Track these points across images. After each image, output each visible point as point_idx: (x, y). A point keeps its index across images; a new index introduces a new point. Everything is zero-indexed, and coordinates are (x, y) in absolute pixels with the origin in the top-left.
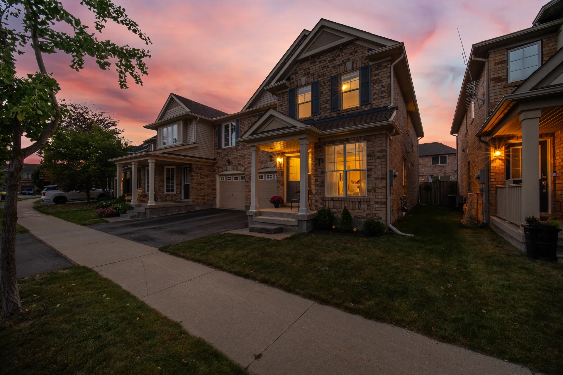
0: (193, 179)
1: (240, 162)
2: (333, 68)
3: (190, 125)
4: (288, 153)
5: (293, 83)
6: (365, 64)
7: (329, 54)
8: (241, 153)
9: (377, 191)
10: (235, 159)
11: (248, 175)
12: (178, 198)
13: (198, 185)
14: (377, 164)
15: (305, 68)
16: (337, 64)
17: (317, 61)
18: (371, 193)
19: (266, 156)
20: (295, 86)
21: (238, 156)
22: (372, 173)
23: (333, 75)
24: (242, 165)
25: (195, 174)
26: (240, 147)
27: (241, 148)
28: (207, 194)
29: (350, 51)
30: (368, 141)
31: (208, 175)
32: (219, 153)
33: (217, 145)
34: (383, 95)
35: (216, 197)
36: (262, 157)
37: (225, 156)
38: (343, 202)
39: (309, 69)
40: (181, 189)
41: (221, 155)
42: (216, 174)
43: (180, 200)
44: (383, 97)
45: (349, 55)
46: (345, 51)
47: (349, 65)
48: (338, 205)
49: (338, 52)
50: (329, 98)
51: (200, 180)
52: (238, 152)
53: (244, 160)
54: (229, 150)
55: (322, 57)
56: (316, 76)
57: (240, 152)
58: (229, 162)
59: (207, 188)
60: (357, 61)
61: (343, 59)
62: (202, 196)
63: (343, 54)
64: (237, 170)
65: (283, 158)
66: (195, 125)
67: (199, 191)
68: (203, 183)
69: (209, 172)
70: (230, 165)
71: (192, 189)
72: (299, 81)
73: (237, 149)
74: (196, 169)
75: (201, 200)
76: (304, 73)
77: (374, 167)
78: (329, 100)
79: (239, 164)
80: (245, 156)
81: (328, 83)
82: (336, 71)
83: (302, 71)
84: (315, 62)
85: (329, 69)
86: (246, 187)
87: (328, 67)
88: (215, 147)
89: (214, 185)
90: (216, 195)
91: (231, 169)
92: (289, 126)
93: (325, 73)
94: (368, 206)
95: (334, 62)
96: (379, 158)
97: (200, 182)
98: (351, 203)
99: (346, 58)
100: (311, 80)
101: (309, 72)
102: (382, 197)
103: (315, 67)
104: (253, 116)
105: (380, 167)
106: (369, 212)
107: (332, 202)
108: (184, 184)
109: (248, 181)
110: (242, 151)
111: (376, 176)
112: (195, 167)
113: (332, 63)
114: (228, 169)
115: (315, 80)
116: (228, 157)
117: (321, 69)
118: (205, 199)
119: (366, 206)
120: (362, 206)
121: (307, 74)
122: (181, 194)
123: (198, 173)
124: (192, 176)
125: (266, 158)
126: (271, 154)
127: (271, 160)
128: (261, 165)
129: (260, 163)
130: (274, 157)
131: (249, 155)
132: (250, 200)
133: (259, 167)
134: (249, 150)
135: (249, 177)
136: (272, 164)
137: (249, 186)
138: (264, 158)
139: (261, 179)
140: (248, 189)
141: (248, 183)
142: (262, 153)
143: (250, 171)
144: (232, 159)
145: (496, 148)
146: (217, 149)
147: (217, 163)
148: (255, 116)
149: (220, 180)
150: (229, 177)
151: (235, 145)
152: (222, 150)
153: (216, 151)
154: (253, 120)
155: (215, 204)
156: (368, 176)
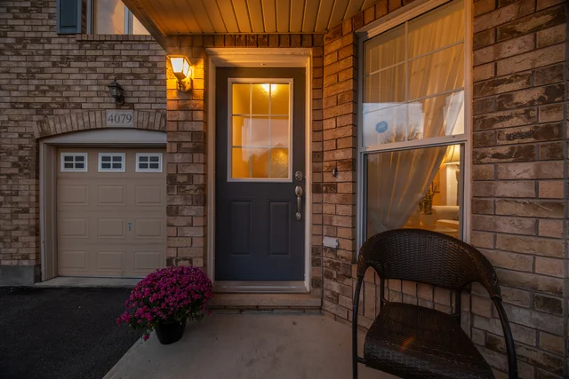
11: (10, 153)
19: (95, 88)
36: (77, 89)
65: (201, 65)
109: (9, 176)
125: (99, 94)
126: (120, 82)
127: (121, 100)
128: (74, 118)
129: (67, 111)
130: (135, 94)
131: (14, 76)
132: (19, 245)
133: (64, 125)
134: (15, 58)
135: (16, 159)
136: (123, 117)
137: (17, 195)
138: (85, 94)
139: (75, 170)
140: (12, 203)
141: (10, 182)
142: (79, 76)
143: (21, 136)
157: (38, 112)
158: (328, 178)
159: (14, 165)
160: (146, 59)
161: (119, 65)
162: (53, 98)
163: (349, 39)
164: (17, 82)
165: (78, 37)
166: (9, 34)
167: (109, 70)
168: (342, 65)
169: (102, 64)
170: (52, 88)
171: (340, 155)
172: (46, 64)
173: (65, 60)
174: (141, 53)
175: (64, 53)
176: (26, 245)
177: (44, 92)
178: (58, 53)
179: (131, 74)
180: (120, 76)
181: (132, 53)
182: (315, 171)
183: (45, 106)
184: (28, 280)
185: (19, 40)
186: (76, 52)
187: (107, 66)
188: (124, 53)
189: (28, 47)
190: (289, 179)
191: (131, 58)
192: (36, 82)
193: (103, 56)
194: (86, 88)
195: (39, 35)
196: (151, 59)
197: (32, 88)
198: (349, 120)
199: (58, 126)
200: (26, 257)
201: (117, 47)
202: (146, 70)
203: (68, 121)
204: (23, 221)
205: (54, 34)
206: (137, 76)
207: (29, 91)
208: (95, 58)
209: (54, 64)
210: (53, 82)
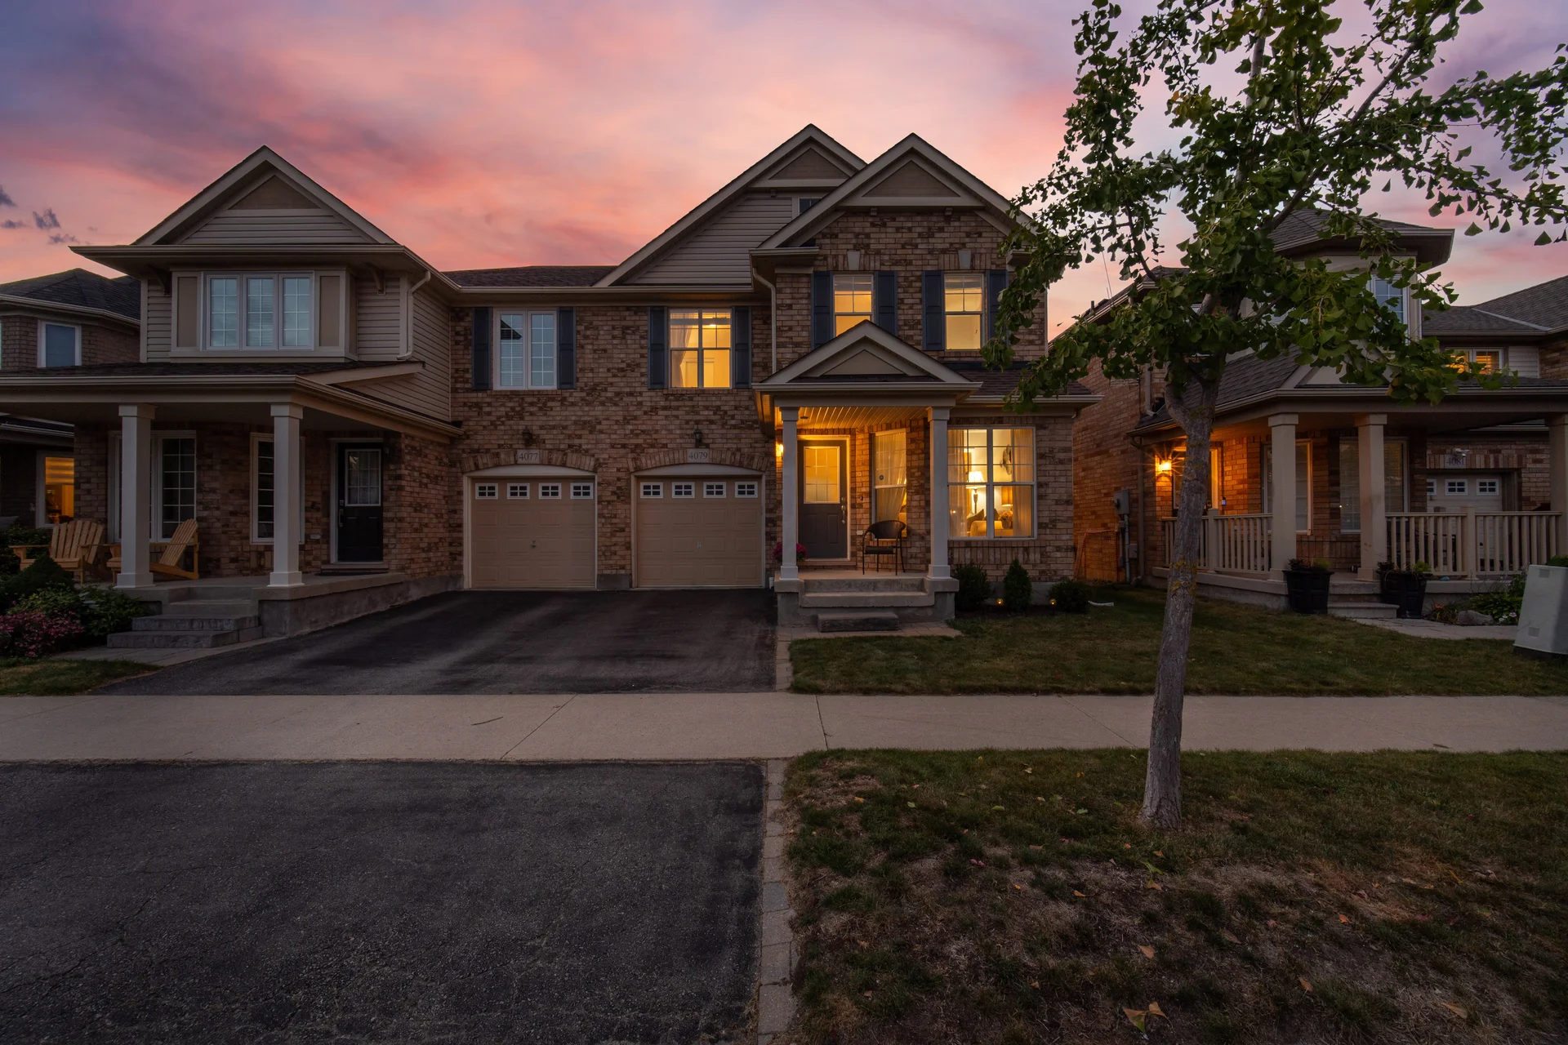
0: (401, 488)
1: (577, 442)
2: (929, 253)
3: (381, 291)
4: (812, 432)
5: (825, 258)
6: (997, 266)
7: (919, 218)
8: (580, 413)
9: (1059, 525)
10: (555, 432)
11: (609, 484)
12: (316, 558)
13: (415, 511)
14: (1057, 473)
15: (857, 230)
16: (940, 246)
17: (888, 224)
18: (1048, 531)
19: (678, 432)
20: (830, 269)
21: (570, 423)
22: (1049, 491)
23: (929, 268)
24: (587, 451)
25: (406, 472)
26: (575, 394)
27: (583, 399)
28: (436, 544)
29: (967, 229)
30: (1040, 427)
31: (436, 477)
32: (478, 405)
33: (469, 376)
34: (1032, 337)
35: (461, 554)
36: (664, 432)
37: (509, 417)
38: (991, 550)
39: (868, 236)
40: (328, 524)
41: (489, 414)
42: (463, 473)
43: (323, 567)
44: (1031, 342)
45: (963, 235)
46: (957, 224)
47: (965, 258)
48: (980, 556)
49: (939, 222)
50: (919, 317)
51: (418, 493)
52: (570, 408)
53: (591, 437)
54: (529, 399)
55: (902, 219)
56: (886, 258)
57: (577, 408)
58: (530, 439)
59: (434, 521)
60: (981, 254)
61: (951, 240)
62: (423, 550)
63: (952, 229)
64: (564, 465)
66: (411, 298)
67: (416, 530)
68: (426, 506)
69: (440, 468)
70: (534, 446)
71: (399, 525)
72: (841, 259)
73: (564, 399)
74: (409, 453)
75: (423, 565)
76: (854, 241)
77: (1052, 479)
78: (919, 322)
79: (570, 446)
80: (600, 423)
81: (918, 284)
82: (935, 262)
83: (850, 236)
84: (884, 225)
85: (918, 252)
86: (604, 517)
87: (916, 246)
88: (456, 382)
89: (455, 512)
90: (461, 545)
91: (537, 461)
92: (910, 373)
93: (908, 257)
94: (1042, 554)
95: (931, 240)
96: (1061, 462)
97: (419, 501)
98: (1009, 551)
99: (957, 241)
100: (875, 264)
101: (868, 245)
102: (1067, 537)
103: (883, 236)
104: (628, 309)
105: (1063, 479)
106: (1043, 567)
107: (968, 550)
108: (341, 506)
109: (609, 502)
110: (586, 409)
111: (1056, 497)
112: (407, 446)
113: (925, 241)
114: (520, 461)
115: (884, 268)
116: (522, 422)
117: (899, 246)
118: (429, 560)
119: (1038, 556)
120: (1032, 557)
121: (862, 247)
122: (328, 542)
123: (414, 469)
124: (400, 477)
125: (681, 437)
126: (700, 427)
127: (699, 443)
128: (662, 456)
129: (656, 450)
130: (710, 436)
131: (614, 423)
132: (617, 557)
133: (653, 462)
134: (614, 408)
135: (615, 489)
136: (701, 455)
137: (615, 517)
138: (671, 436)
139: (652, 497)
140: (612, 524)
141: (610, 507)
142: (664, 422)
143: (618, 470)
144: (541, 428)
145: (1163, 458)
146: (467, 390)
147: (468, 438)
148: (637, 311)
149: (477, 497)
150: (519, 485)
151: (554, 386)
152: (492, 396)
153: (461, 397)
154: (631, 319)
155: (459, 577)
156: (1040, 497)
157: (632, 451)
158: (859, 501)
159: (614, 493)
160: (718, 408)
161: (697, 413)
162: (645, 440)
163: (867, 436)
164: (616, 427)
165: (665, 392)
166: (609, 389)
167: (688, 417)
168: (864, 447)
169: (684, 413)
170: (643, 432)
171: (864, 490)
172: (639, 413)
173: (654, 409)
174: (714, 404)
175: (653, 404)
176: (623, 557)
177: (637, 435)
178: (649, 404)
179: (707, 420)
180: (697, 422)
181: (707, 404)
182: (852, 497)
183: (637, 446)
184: (624, 586)
185: (617, 394)
186: (662, 403)
187: (688, 413)
188: (700, 403)
189: (625, 399)
190: (838, 502)
191: (707, 408)
192: (630, 427)
193: (685, 406)
194: (670, 432)
195: (632, 389)
196: (722, 408)
197: (628, 432)
198: (868, 473)
199: (649, 462)
200: (623, 567)
201: (696, 399)
202: (718, 417)
203: (657, 458)
204: (620, 539)
205: (645, 389)
206: (712, 422)
207: (625, 435)
208: (677, 408)
209: (645, 413)
210: (644, 427)
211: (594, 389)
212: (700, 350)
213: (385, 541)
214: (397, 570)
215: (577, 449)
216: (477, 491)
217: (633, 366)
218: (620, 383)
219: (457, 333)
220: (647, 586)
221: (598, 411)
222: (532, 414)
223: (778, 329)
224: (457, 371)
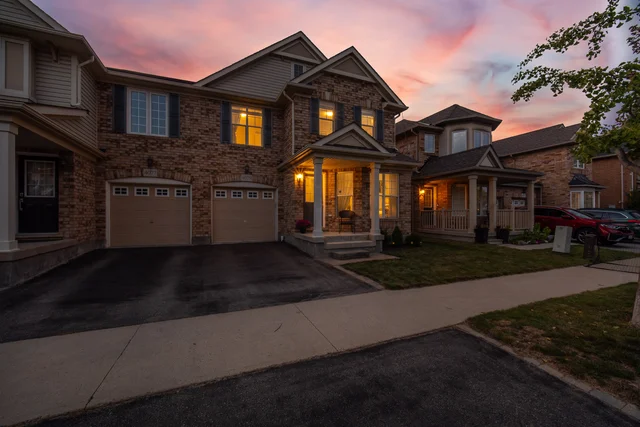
0: (73, 187)
1: (180, 166)
2: (356, 98)
3: (56, 61)
5: (316, 92)
6: (380, 109)
7: (352, 83)
8: (182, 151)
10: (167, 160)
11: (199, 190)
13: (80, 201)
14: (406, 192)
15: (329, 83)
16: (359, 96)
17: (341, 83)
19: (236, 165)
20: (318, 97)
21: (176, 156)
22: (403, 199)
23: (356, 105)
24: (186, 171)
25: (76, 177)
26: (179, 141)
27: (184, 144)
28: (90, 221)
29: (370, 91)
30: (400, 174)
31: (91, 181)
32: (117, 142)
33: (110, 123)
34: (390, 139)
35: (104, 227)
36: (229, 165)
37: (138, 150)
39: (333, 86)
41: (124, 147)
42: (106, 180)
44: (390, 141)
45: (368, 93)
46: (366, 88)
47: (369, 103)
49: (360, 86)
51: (82, 190)
52: (176, 148)
53: (188, 164)
54: (151, 141)
55: (346, 82)
56: (340, 97)
57: (180, 149)
58: (151, 163)
59: (89, 207)
60: (374, 103)
61: (364, 95)
62: (84, 225)
63: (364, 90)
64: (172, 178)
65: (302, 175)
67: (80, 213)
68: (85, 198)
69: (92, 176)
70: (154, 167)
71: (71, 210)
72: (322, 94)
73: (173, 143)
74: (77, 165)
75: (84, 234)
76: (328, 87)
77: (404, 195)
79: (176, 168)
80: (194, 157)
81: (352, 111)
82: (358, 103)
83: (326, 84)
84: (339, 83)
85: (352, 97)
86: (196, 207)
87: (351, 94)
88: (101, 126)
89: (101, 202)
90: (105, 221)
91: (156, 176)
92: (368, 147)
93: (348, 99)
94: (402, 224)
95: (357, 93)
96: (407, 188)
97: (82, 195)
99: (366, 95)
100: (336, 99)
102: (409, 217)
103: (339, 87)
104: (210, 100)
106: (402, 229)
108: (21, 197)
109: (199, 199)
110: (186, 149)
111: (405, 202)
112: (76, 161)
113: (355, 93)
114: (145, 175)
115: (339, 101)
116: (146, 153)
117: (345, 93)
120: (398, 225)
121: (331, 90)
123: (79, 175)
124: (72, 180)
125: (238, 168)
126: (248, 164)
127: (247, 172)
128: (228, 177)
129: (225, 173)
130: (252, 169)
131: (202, 158)
132: (203, 228)
133: (223, 179)
134: (202, 151)
135: (202, 192)
136: (248, 177)
137: (202, 207)
138: (233, 167)
139: (221, 197)
140: (200, 210)
141: (199, 202)
142: (229, 160)
143: (204, 182)
144: (159, 157)
145: (422, 189)
146: (109, 132)
147: (110, 159)
148: (215, 102)
149: (114, 194)
150: (142, 189)
151: (166, 135)
152: (126, 137)
153: (104, 134)
154: (211, 106)
155: (103, 241)
156: (400, 202)
157: (212, 173)
158: (329, 201)
159: (201, 194)
160: (256, 155)
161: (246, 157)
162: (219, 168)
163: (334, 173)
164: (203, 160)
165: (229, 145)
166: (199, 140)
167: (242, 159)
168: (332, 178)
169: (239, 156)
170: (218, 164)
171: (332, 197)
172: (216, 154)
173: (224, 153)
174: (254, 153)
175: (223, 150)
176: (207, 228)
177: (215, 165)
178: (221, 150)
179: (251, 161)
180: (246, 161)
181: (251, 153)
182: (326, 200)
183: (215, 171)
184: (208, 243)
185: (204, 143)
186: (228, 150)
187: (241, 156)
188: (247, 152)
189: (208, 146)
191: (251, 155)
192: (211, 161)
193: (240, 153)
194: (232, 165)
195: (212, 142)
196: (258, 156)
197: (210, 163)
198: (334, 190)
199: (221, 179)
200: (207, 233)
201: (245, 150)
202: (256, 160)
203: (225, 178)
204: (205, 218)
205: (219, 142)
206: (253, 162)
207: (208, 165)
208: (236, 153)
209: (219, 154)
210: (218, 162)
211: (190, 139)
212: (247, 127)
213: (61, 220)
214: (70, 238)
215: (181, 171)
216: (114, 191)
217: (213, 130)
218: (206, 138)
219: (102, 98)
220: (219, 242)
221: (193, 151)
222: (153, 149)
223: (296, 121)
224: (102, 119)
